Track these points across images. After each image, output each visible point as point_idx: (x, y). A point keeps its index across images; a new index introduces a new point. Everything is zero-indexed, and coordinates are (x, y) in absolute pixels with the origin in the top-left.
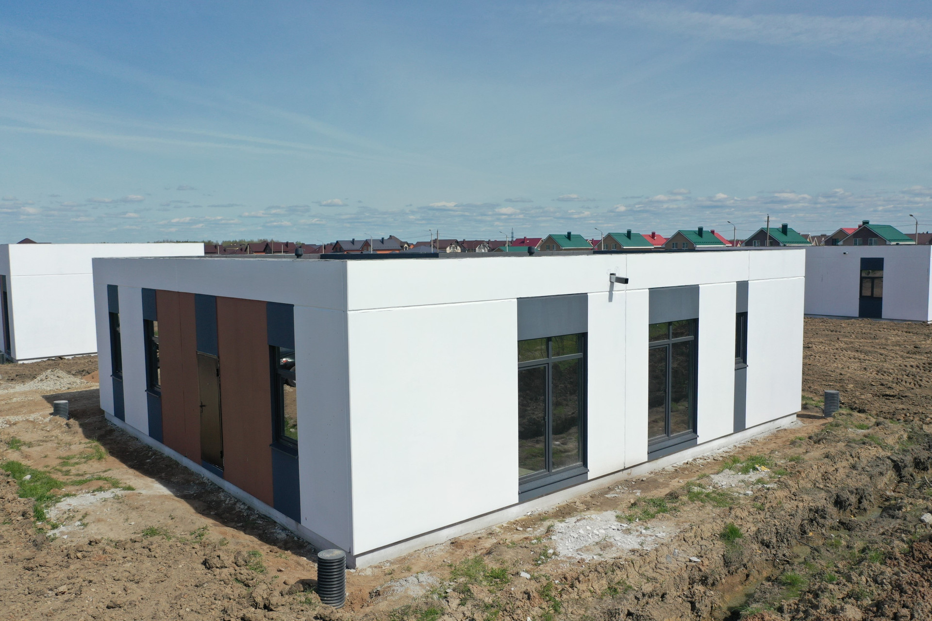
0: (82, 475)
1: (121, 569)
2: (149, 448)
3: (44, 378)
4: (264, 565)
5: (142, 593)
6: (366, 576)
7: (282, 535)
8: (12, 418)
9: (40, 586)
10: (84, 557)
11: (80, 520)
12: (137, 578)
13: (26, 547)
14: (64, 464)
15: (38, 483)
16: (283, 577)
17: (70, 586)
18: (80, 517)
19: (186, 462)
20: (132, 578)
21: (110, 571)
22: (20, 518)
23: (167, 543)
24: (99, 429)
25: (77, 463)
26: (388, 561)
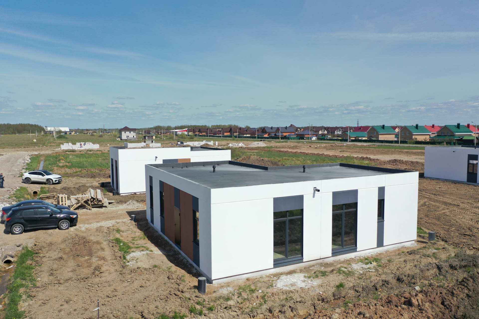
0: (138, 245)
1: (145, 277)
2: (161, 236)
3: (129, 204)
4: (185, 280)
5: (150, 284)
6: (215, 287)
7: (195, 271)
8: (118, 221)
9: (123, 279)
10: (136, 272)
11: (136, 260)
12: (149, 280)
13: (120, 268)
14: (133, 240)
15: (125, 247)
16: (190, 284)
17: (131, 280)
18: (136, 259)
19: (171, 243)
20: (147, 279)
21: (142, 277)
22: (119, 258)
23: (159, 270)
24: (146, 226)
25: (137, 240)
26: (224, 283)
